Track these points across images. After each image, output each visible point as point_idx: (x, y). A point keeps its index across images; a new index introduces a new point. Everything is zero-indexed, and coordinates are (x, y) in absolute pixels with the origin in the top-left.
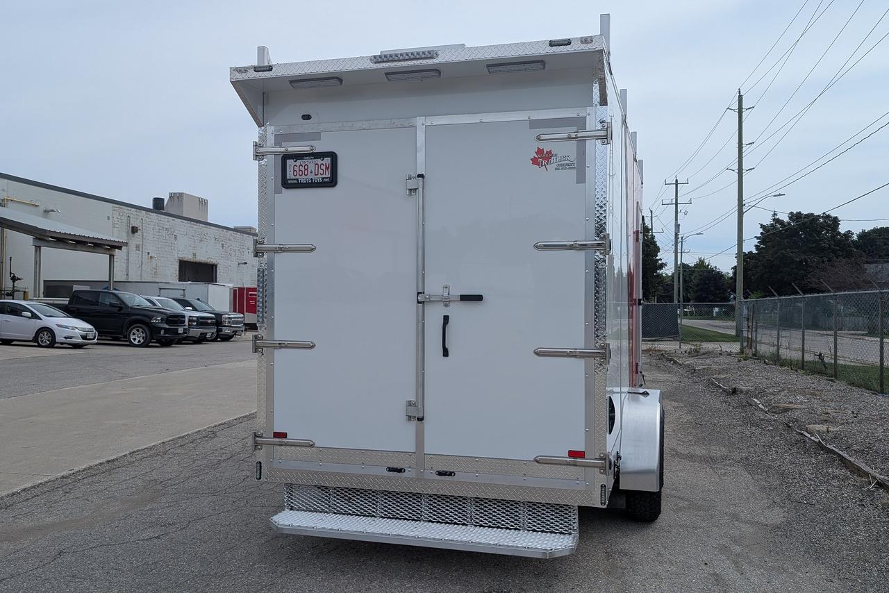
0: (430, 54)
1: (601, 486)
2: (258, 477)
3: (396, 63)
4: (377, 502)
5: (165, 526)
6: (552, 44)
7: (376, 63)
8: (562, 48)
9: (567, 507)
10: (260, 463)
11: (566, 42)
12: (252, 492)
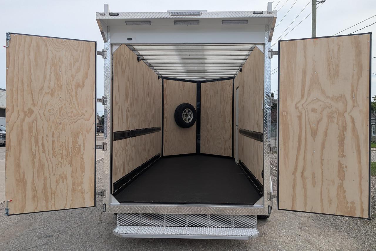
0: (198, 13)
1: (268, 206)
2: (104, 211)
3: (182, 16)
4: (164, 219)
5: (46, 237)
6: (254, 13)
7: (172, 15)
8: (259, 15)
9: (252, 216)
10: (105, 204)
11: (261, 13)
12: (80, 218)
